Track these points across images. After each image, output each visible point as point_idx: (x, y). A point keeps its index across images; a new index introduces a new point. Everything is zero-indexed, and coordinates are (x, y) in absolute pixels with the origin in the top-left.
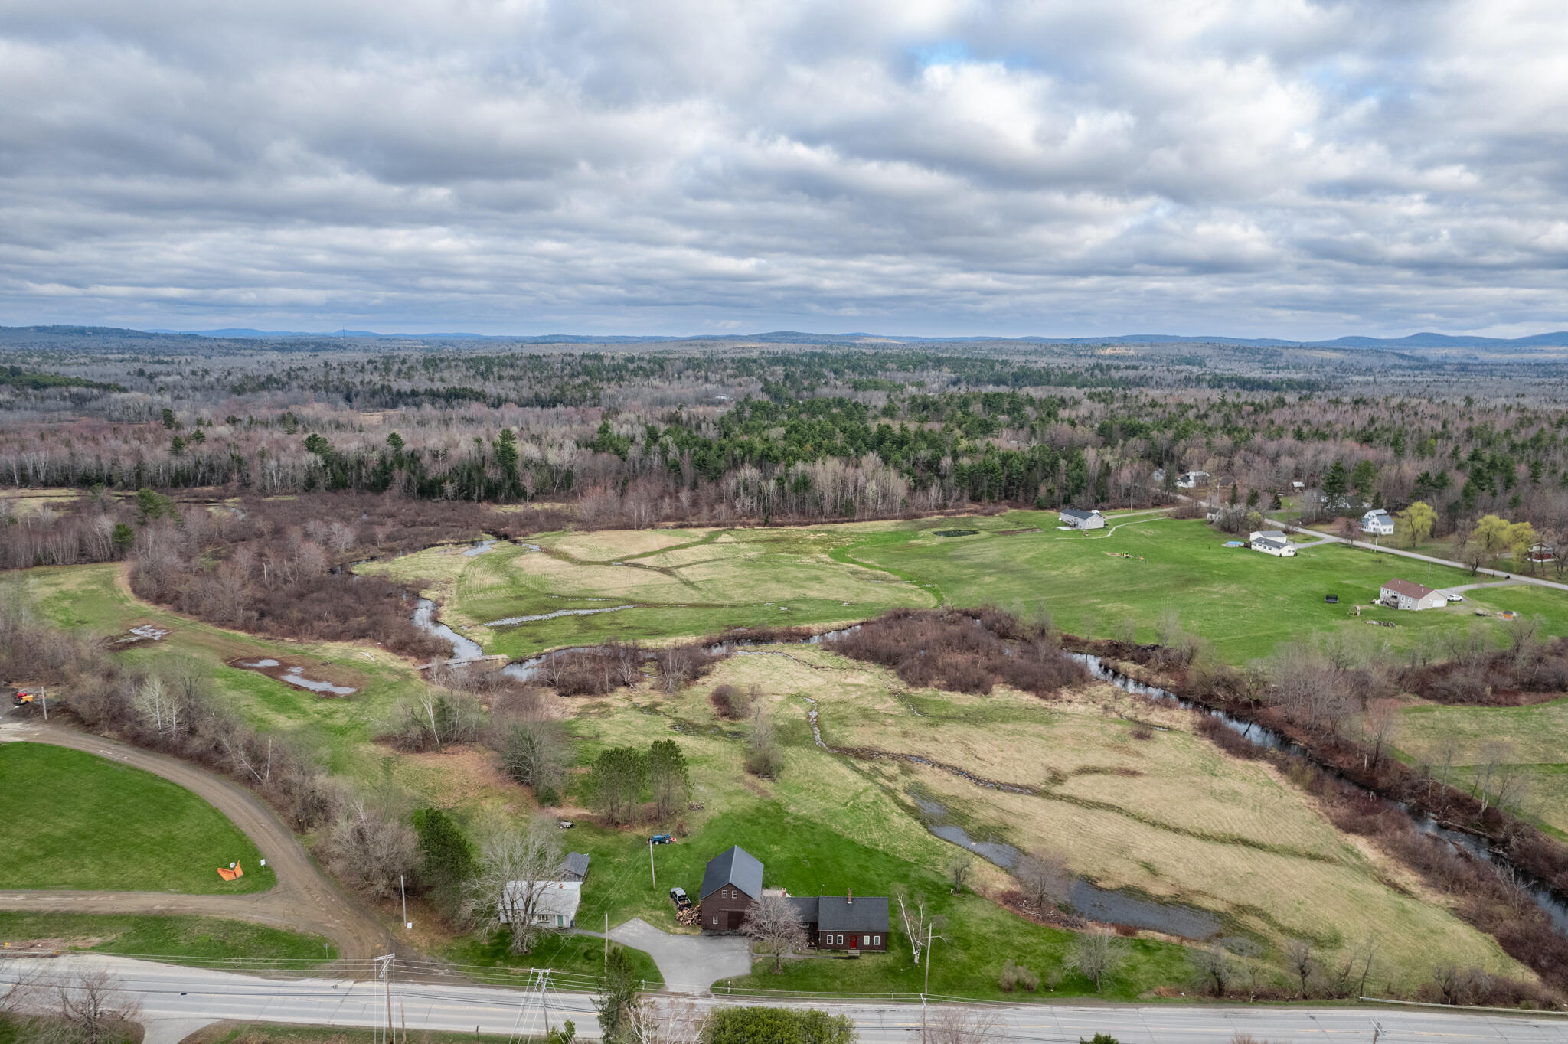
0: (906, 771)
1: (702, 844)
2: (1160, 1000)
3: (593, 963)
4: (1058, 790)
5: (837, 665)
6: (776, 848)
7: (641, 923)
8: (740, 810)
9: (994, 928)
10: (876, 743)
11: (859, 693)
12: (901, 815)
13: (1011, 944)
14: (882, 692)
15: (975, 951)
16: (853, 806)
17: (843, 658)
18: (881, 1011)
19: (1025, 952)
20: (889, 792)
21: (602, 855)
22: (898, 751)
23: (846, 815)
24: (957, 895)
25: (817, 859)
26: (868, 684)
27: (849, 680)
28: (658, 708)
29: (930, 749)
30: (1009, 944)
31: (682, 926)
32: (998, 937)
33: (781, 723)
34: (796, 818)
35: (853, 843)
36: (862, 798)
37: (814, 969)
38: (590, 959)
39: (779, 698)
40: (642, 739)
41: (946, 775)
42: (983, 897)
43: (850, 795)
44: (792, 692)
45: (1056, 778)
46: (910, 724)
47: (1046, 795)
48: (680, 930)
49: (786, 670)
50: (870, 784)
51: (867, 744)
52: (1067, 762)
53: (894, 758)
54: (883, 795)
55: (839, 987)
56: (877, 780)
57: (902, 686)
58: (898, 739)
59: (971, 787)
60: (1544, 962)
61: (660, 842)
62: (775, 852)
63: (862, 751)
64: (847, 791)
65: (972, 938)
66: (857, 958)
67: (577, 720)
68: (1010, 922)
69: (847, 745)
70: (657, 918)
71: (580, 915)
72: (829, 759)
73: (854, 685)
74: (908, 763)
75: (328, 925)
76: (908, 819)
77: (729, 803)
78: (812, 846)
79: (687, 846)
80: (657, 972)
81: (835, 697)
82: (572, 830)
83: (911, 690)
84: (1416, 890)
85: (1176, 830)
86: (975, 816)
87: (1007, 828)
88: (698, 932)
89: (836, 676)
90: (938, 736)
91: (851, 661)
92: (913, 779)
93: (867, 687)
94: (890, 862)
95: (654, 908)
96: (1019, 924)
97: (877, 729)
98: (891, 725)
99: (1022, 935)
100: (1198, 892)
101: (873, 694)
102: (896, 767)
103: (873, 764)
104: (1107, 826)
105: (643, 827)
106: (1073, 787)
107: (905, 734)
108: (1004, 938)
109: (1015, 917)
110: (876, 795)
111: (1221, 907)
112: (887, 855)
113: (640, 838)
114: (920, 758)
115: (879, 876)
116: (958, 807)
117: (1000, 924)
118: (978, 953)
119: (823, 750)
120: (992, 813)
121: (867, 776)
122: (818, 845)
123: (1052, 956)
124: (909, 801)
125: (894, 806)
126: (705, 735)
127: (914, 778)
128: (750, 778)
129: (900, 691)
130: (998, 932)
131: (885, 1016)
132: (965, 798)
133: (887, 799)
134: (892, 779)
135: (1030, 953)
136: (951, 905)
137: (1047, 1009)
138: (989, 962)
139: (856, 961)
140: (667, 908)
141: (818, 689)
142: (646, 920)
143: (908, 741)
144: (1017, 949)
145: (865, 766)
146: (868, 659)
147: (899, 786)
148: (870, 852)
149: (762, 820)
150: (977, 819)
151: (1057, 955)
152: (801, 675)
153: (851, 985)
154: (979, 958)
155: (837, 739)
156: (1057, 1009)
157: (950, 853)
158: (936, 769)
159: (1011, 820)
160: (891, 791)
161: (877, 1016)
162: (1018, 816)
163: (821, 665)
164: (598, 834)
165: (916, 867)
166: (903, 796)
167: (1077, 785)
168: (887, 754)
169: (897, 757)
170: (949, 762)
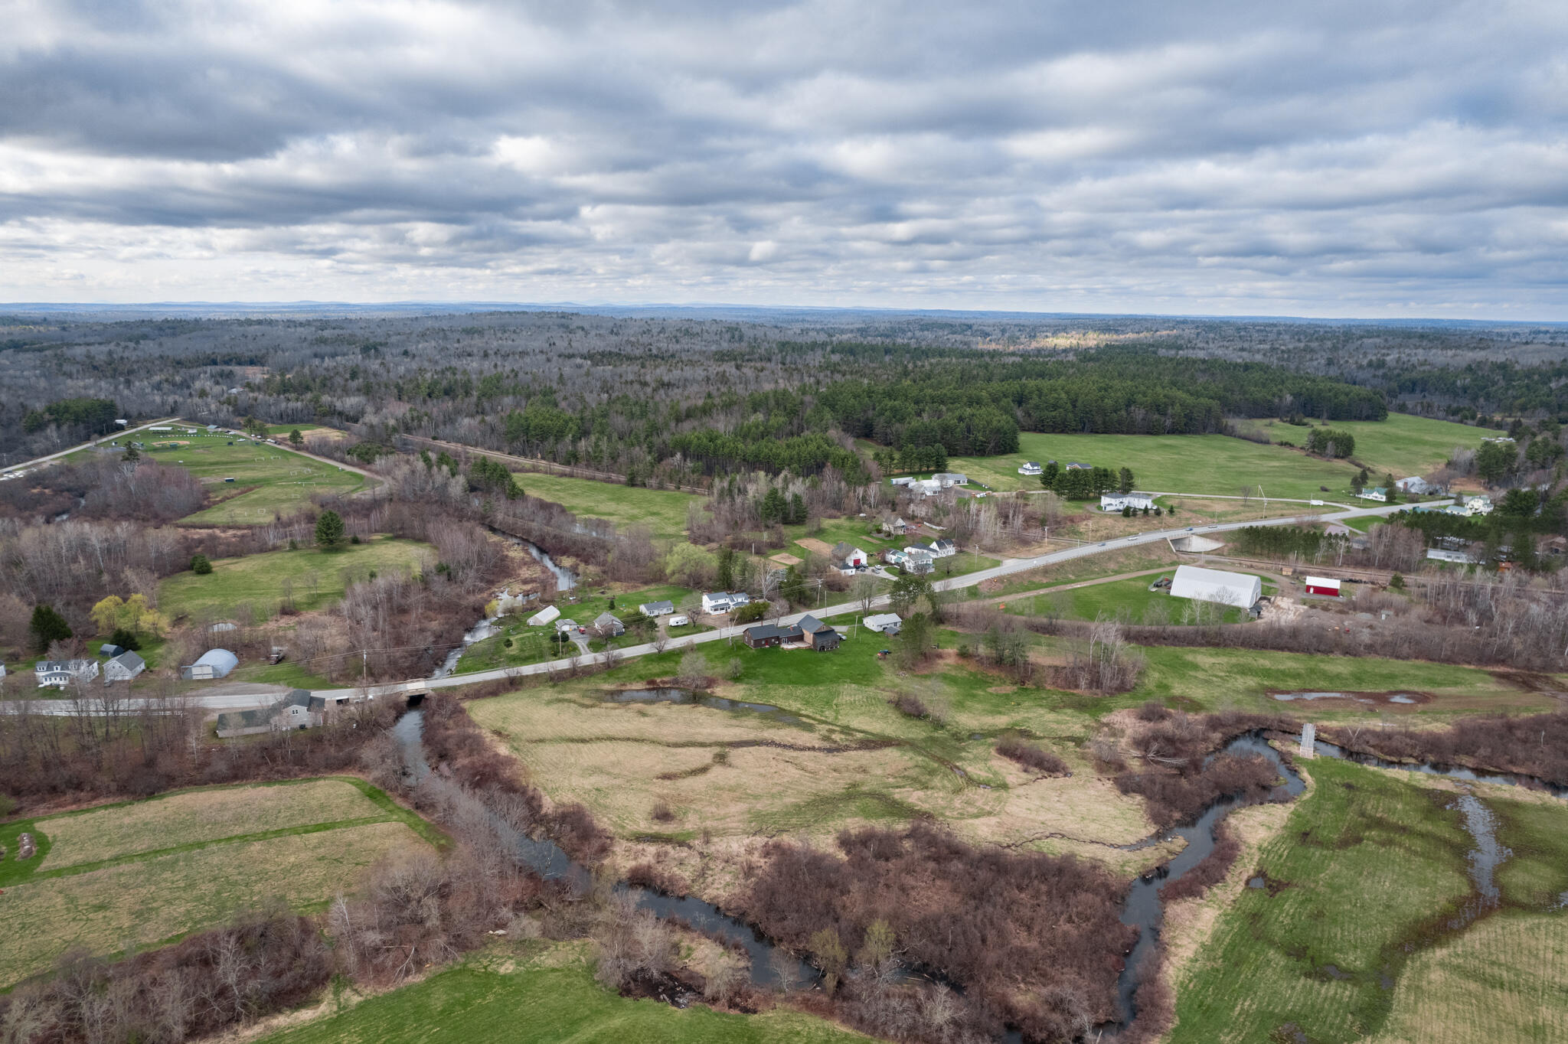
0: (828, 740)
4: (717, 750)
10: (874, 755)
12: (799, 709)
16: (831, 705)
20: (823, 722)
22: (852, 753)
23: (827, 698)
29: (829, 760)
36: (832, 712)
41: (800, 743)
43: (843, 712)
45: (721, 759)
47: (722, 744)
50: (840, 724)
51: (878, 752)
52: (717, 773)
54: (823, 718)
56: (840, 728)
63: (874, 746)
64: (848, 715)
72: (890, 735)
74: (833, 745)
76: (793, 709)
102: (837, 740)
103: (856, 739)
106: (706, 756)
110: (827, 717)
114: (829, 750)
121: (850, 729)
132: (772, 730)
134: (831, 731)
143: (851, 762)
147: (821, 728)
155: (906, 752)
158: (810, 745)
159: (734, 722)
162: (732, 726)
166: (812, 722)
167: (702, 756)
168: (856, 749)
169: (847, 748)
170: (807, 753)
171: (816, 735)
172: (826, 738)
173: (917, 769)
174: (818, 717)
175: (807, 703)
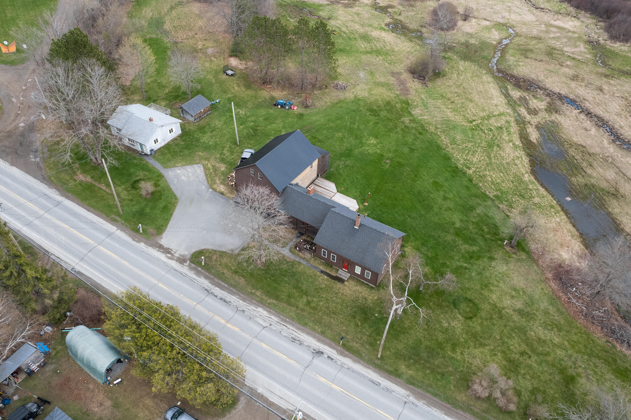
0: (552, 109)
1: (314, 118)
5: (556, 9)
6: (373, 141)
8: (372, 99)
9: (519, 305)
10: (542, 78)
11: (558, 34)
12: (516, 147)
13: (525, 334)
14: (579, 38)
15: (476, 325)
16: (478, 126)
17: (565, 5)
18: (320, 353)
19: (534, 350)
20: (521, 123)
22: (557, 90)
23: (464, 131)
24: (508, 249)
25: (400, 163)
26: (572, 29)
27: (559, 23)
28: (389, 10)
29: (589, 97)
30: (522, 331)
31: (227, 185)
32: (516, 318)
33: (473, 41)
34: (413, 121)
35: (447, 158)
36: (492, 121)
37: (294, 274)
39: (487, 23)
40: (357, 27)
41: (588, 124)
42: (535, 261)
43: (482, 114)
44: (501, 21)
46: (585, 71)
48: (222, 188)
49: (510, 5)
50: (509, 111)
51: (533, 76)
53: (548, 95)
54: (513, 124)
55: (301, 306)
56: (518, 108)
57: (602, 37)
58: (564, 79)
59: (606, 142)
61: (282, 106)
62: (369, 145)
63: (524, 81)
64: (483, 110)
65: (485, 307)
66: (341, 280)
67: (328, 5)
68: (544, 304)
69: (515, 72)
70: (215, 170)
71: (167, 147)
72: (490, 79)
73: (559, 27)
74: (558, 103)
75: (14, 100)
76: (521, 153)
77: (370, 91)
78: (406, 150)
80: (168, 220)
81: (535, 32)
82: (232, 77)
83: (608, 42)
86: (589, 171)
87: (616, 194)
88: (233, 196)
89: (547, 17)
90: (605, 87)
91: (572, 9)
92: (553, 118)
93: (569, 31)
94: (468, 188)
95: (221, 160)
96: (552, 310)
97: (552, 67)
98: (568, 66)
99: (545, 326)
101: (570, 39)
102: (544, 103)
103: (525, 94)
105: (283, 90)
107: (575, 78)
108: (523, 322)
109: (554, 299)
110: (507, 122)
112: (471, 180)
113: (272, 98)
114: (573, 102)
115: (445, 199)
116: (578, 157)
117: (531, 302)
118: (479, 328)
119: (490, 71)
120: (610, 174)
121: (511, 102)
122: (412, 150)
123: (562, 371)
124: (534, 136)
126: (405, 35)
127: (555, 117)
128: (406, 76)
129: (598, 42)
130: (520, 312)
131: (318, 362)
132: (592, 151)
133: (514, 128)
134: (534, 112)
135: (538, 354)
136: (491, 259)
138: (482, 345)
139: (339, 285)
141: (525, 24)
142: (206, 170)
143: (573, 84)
144: (528, 342)
145: (516, 94)
146: (586, 10)
147: (534, 120)
148: (456, 172)
149: (383, 114)
150: (590, 176)
151: (571, 372)
152: (518, 10)
153: (314, 308)
154: (474, 336)
155: (509, 66)
157: (537, 200)
158: (582, 116)
160: (524, 122)
161: (307, 357)
163: (542, 6)
164: (245, 86)
165: (489, 203)
166: (531, 130)
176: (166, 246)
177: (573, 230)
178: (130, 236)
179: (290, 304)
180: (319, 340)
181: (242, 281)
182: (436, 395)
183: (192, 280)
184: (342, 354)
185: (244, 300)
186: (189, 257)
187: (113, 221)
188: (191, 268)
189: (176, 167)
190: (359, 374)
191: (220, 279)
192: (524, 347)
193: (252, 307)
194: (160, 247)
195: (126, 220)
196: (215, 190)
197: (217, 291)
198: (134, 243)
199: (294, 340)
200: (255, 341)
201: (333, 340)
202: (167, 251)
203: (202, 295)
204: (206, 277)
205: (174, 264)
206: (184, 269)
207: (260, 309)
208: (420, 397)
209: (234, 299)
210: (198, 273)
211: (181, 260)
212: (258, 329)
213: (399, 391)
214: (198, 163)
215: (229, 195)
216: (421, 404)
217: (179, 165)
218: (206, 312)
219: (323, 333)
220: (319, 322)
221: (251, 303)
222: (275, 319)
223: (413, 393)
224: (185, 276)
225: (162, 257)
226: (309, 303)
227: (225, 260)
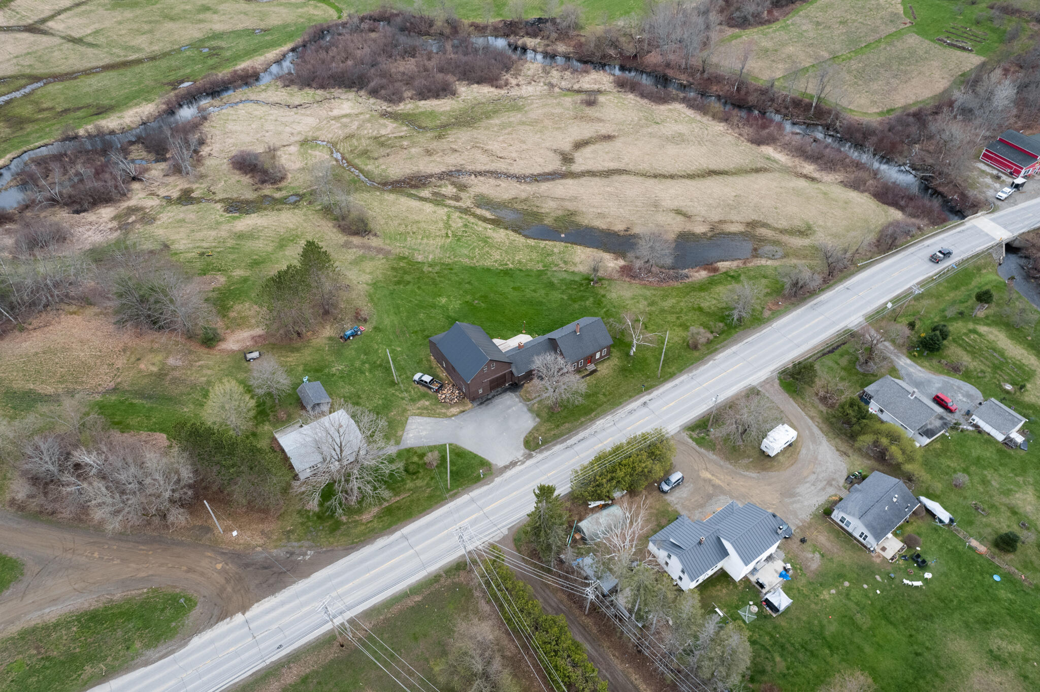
0: (460, 187)
1: (387, 322)
2: (776, 314)
3: (420, 475)
4: (573, 168)
5: (311, 99)
6: (443, 299)
7: (419, 419)
8: (380, 275)
9: (644, 302)
10: (415, 169)
11: (356, 123)
12: (493, 230)
14: (372, 116)
16: (454, 235)
17: (309, 91)
18: (645, 403)
19: (677, 313)
20: (466, 211)
21: (317, 371)
22: (438, 170)
23: (458, 246)
24: (598, 285)
25: (482, 296)
26: (355, 112)
27: (335, 112)
28: (194, 195)
29: (460, 161)
30: (663, 311)
31: (452, 406)
32: (653, 309)
33: (319, 173)
34: (431, 265)
35: (488, 270)
36: (453, 224)
38: (414, 474)
39: (293, 148)
41: (491, 181)
42: (613, 279)
43: (441, 225)
44: (298, 138)
45: (565, 158)
46: (424, 143)
47: (564, 176)
48: (454, 410)
49: (272, 118)
50: (446, 209)
51: (408, 172)
53: (441, 179)
54: (464, 216)
55: (605, 400)
56: (447, 203)
57: (384, 106)
58: (427, 159)
59: (517, 186)
60: (903, 203)
61: (353, 336)
62: (448, 304)
63: (411, 180)
64: (436, 222)
66: (595, 370)
68: (648, 293)
69: (394, 178)
70: (426, 409)
72: (392, 196)
73: (345, 116)
74: (455, 180)
75: (143, 574)
76: (501, 231)
77: (364, 272)
78: (467, 286)
79: (376, 329)
80: (475, 456)
81: (340, 133)
83: (394, 107)
84: (816, 175)
85: (672, 177)
86: (543, 211)
87: (573, 214)
88: (470, 405)
89: (320, 111)
90: (454, 147)
91: (320, 92)
92: (472, 193)
93: (356, 114)
94: (528, 275)
95: (413, 400)
96: (653, 292)
97: (403, 155)
98: (410, 147)
99: (663, 300)
100: (720, 222)
102: (450, 187)
103: (430, 189)
104: (633, 188)
106: (582, 161)
108: (657, 307)
109: (646, 287)
110: (460, 218)
111: (741, 228)
112: (521, 270)
113: (332, 338)
114: (460, 172)
115: (535, 291)
116: (525, 207)
117: (644, 297)
119: (379, 190)
120: (552, 204)
121: (437, 202)
122: (469, 283)
123: (694, 309)
124: (487, 214)
125: (484, 225)
126: (265, 209)
129: (387, 111)
130: (650, 305)
131: (652, 406)
132: (523, 197)
133: (470, 219)
134: (457, 198)
135: (680, 313)
136: (604, 296)
137: (728, 351)
139: (598, 374)
140: (424, 396)
141: (317, 129)
142: (420, 415)
143: (437, 159)
144: (671, 312)
147: (467, 203)
148: (507, 273)
149: (407, 278)
150: (548, 213)
151: (696, 306)
152: (290, 119)
153: (610, 394)
155: (380, 175)
156: (734, 348)
157: (556, 250)
158: (481, 178)
159: (570, 206)
161: (645, 410)
162: (570, 200)
163: (296, 103)
165: (549, 273)
166: (479, 211)
167: (584, 160)
168: (431, 176)
169: (441, 176)
170: (483, 168)
171: (473, 191)
172: (463, 187)
173: (376, 155)
174: (472, 219)
175: (485, 240)
176: (507, 463)
177: (591, 249)
178: (481, 486)
179: (601, 405)
180: (636, 400)
181: (567, 425)
182: (692, 364)
183: (553, 454)
184: (650, 394)
185: (586, 429)
186: (527, 451)
187: (454, 496)
188: (541, 452)
189: (401, 436)
190: (667, 390)
191: (559, 437)
192: (675, 316)
193: (594, 427)
194: (506, 468)
195: (458, 486)
196: (454, 415)
197: (569, 442)
198: (491, 485)
199: (630, 412)
200: (624, 432)
201: (638, 393)
202: (513, 464)
203: (571, 452)
204: (554, 445)
205: (529, 463)
206: (538, 457)
207: (598, 423)
208: (691, 371)
209: (581, 435)
210: (547, 449)
211: (530, 456)
212: (614, 428)
213: (684, 378)
214: (407, 419)
215: (467, 408)
216: (695, 372)
217: (400, 433)
218: (588, 452)
219: (631, 397)
220: (621, 396)
221: (590, 426)
222: (609, 417)
223: (687, 372)
224: (546, 458)
225: (518, 468)
226: (604, 395)
227: (543, 429)
